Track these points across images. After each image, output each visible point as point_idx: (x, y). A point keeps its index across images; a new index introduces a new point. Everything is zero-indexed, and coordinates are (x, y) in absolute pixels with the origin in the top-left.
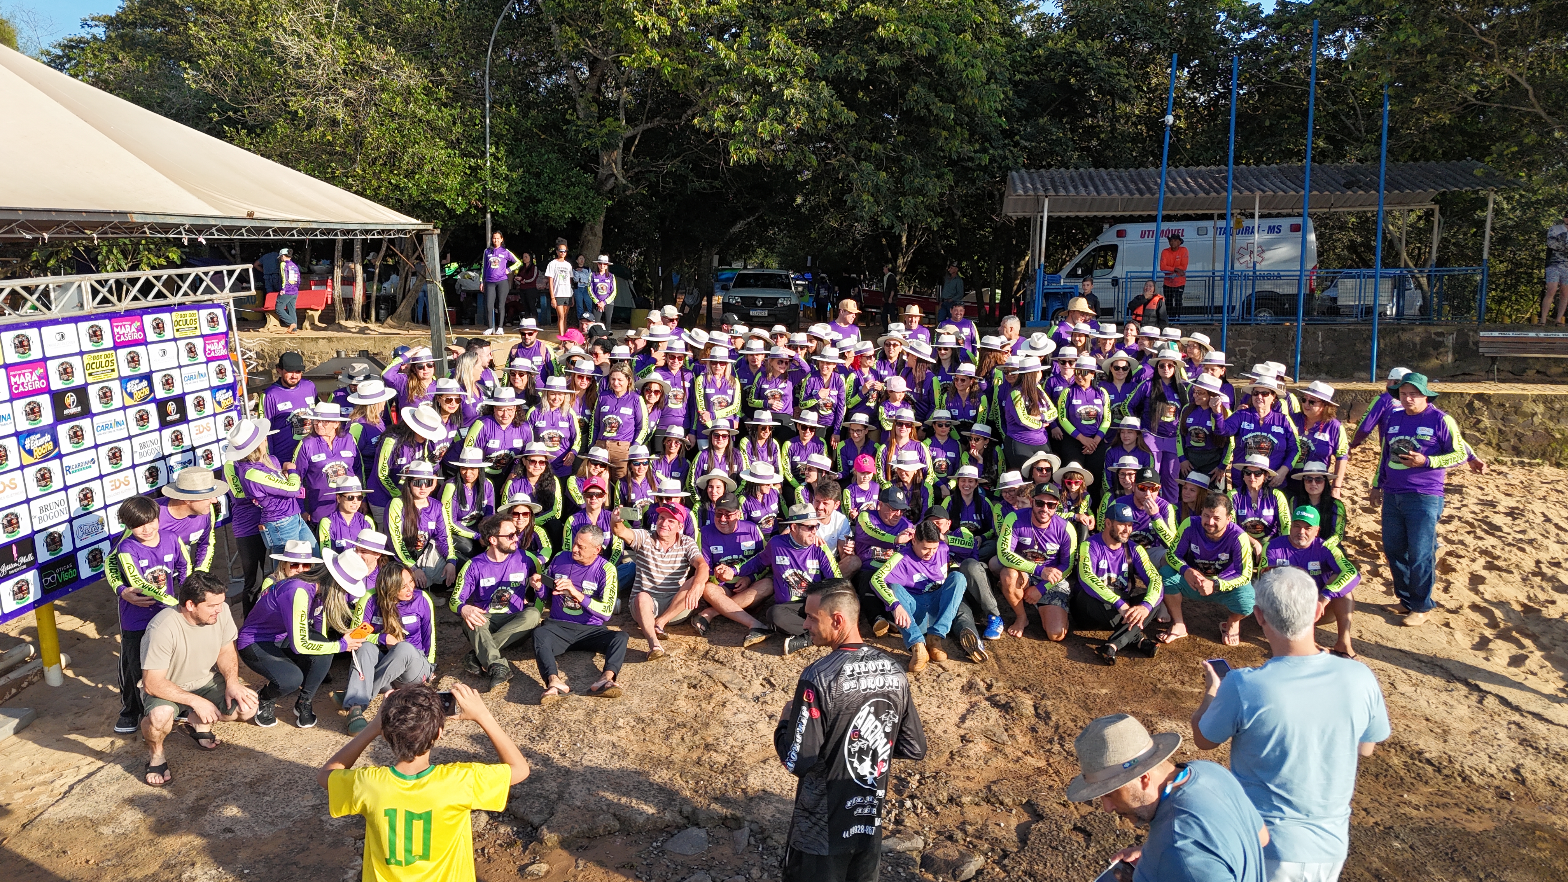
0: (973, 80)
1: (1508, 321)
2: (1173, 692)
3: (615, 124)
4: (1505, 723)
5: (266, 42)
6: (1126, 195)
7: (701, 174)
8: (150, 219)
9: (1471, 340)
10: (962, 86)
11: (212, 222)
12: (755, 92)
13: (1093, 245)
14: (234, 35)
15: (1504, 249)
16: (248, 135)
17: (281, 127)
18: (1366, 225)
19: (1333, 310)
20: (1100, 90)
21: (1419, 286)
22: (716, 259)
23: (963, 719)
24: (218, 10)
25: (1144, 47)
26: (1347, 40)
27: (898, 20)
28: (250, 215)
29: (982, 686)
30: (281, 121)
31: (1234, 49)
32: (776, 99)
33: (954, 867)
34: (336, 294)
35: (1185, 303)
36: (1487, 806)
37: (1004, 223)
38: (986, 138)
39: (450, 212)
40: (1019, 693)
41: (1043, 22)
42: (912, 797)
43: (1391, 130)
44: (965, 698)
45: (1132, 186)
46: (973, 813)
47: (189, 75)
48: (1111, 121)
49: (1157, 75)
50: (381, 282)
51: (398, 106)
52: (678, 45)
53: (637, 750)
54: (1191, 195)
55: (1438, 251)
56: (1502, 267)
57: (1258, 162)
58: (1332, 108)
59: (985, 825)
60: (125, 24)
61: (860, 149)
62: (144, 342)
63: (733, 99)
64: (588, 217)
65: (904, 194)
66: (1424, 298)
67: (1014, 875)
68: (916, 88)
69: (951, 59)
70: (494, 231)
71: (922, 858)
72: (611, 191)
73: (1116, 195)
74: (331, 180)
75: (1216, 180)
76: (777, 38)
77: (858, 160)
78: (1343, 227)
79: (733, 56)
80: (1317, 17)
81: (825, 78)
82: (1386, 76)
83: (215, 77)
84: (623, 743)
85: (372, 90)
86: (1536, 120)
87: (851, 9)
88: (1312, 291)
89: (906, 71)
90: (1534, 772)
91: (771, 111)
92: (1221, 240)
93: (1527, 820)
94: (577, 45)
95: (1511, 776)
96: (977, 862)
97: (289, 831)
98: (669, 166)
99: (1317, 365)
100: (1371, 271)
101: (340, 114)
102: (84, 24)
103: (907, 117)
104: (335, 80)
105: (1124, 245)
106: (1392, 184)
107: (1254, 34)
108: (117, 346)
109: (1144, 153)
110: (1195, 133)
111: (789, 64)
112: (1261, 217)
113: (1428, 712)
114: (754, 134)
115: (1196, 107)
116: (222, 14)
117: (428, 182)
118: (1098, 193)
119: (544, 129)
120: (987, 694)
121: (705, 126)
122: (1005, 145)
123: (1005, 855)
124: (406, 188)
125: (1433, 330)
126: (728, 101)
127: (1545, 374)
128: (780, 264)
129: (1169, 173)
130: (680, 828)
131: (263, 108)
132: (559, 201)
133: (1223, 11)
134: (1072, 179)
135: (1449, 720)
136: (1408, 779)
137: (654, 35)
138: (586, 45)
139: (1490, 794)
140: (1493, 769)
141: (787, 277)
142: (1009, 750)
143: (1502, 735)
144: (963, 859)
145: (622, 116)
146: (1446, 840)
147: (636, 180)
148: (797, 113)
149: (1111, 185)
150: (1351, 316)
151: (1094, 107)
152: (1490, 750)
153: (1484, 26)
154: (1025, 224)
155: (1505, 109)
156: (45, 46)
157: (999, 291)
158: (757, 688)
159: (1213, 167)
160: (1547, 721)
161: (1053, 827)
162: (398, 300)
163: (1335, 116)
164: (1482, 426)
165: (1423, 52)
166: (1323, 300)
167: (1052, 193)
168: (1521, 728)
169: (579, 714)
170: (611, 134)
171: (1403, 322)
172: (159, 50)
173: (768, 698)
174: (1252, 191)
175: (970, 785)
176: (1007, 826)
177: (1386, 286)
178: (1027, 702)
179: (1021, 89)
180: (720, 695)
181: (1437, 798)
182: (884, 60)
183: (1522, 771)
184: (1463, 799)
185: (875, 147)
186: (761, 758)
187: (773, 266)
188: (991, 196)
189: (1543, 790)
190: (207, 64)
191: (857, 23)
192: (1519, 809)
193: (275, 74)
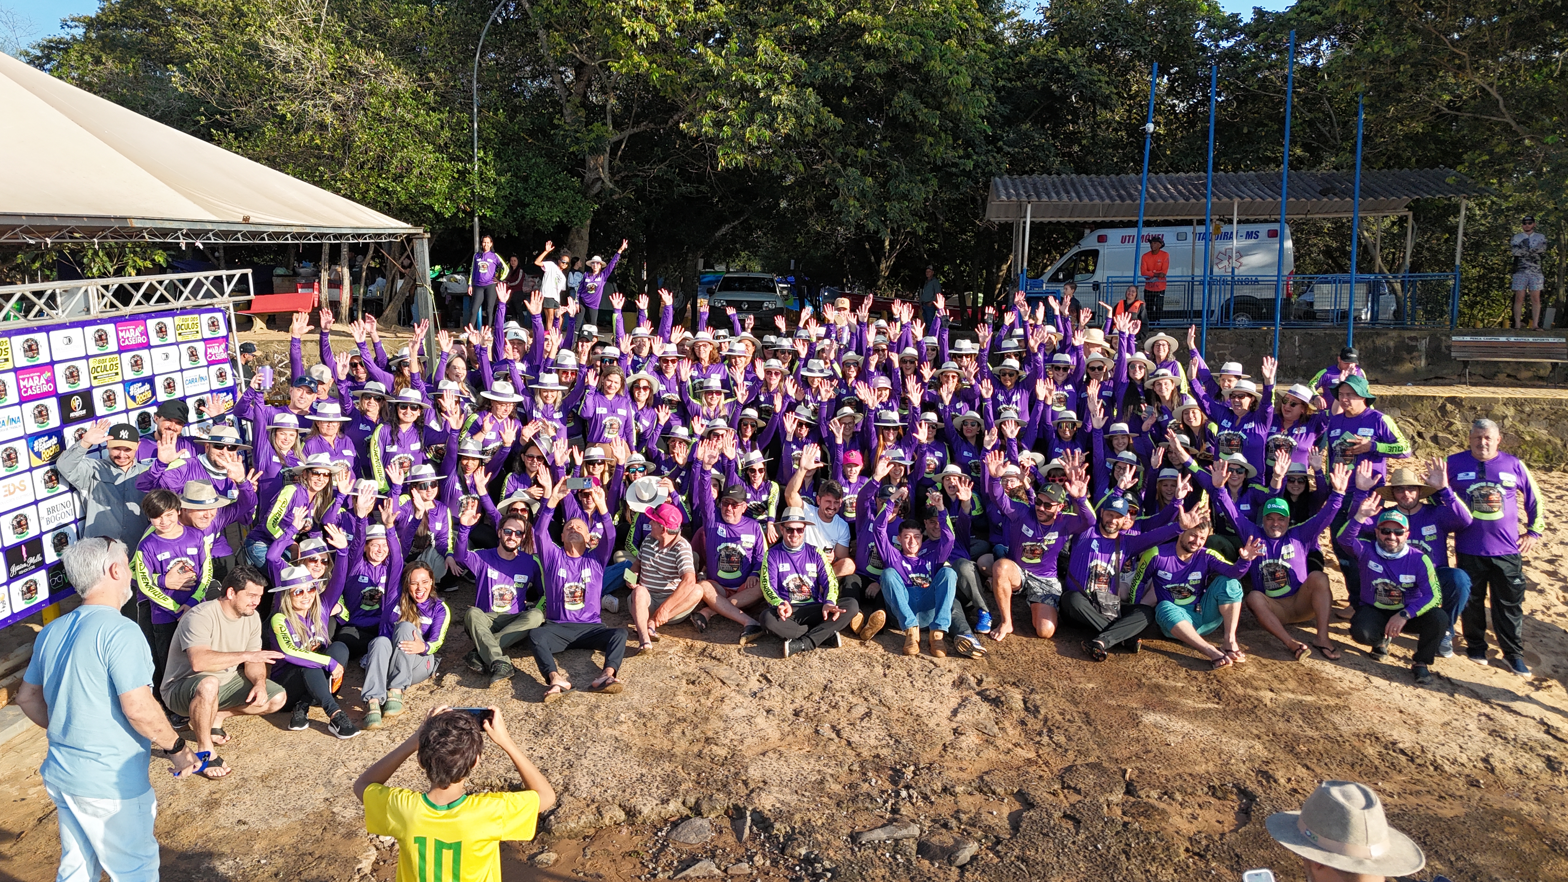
0: (958, 87)
1: (1480, 325)
2: (1158, 687)
3: (603, 129)
4: (1475, 715)
5: (252, 45)
6: (1108, 201)
7: (687, 178)
8: (149, 224)
9: (1443, 345)
10: (947, 93)
11: (209, 227)
12: (743, 98)
13: (1075, 250)
14: (219, 38)
15: (1476, 254)
16: (236, 138)
17: (270, 130)
18: (1341, 230)
19: (1310, 314)
20: (1081, 97)
21: (1393, 291)
22: (701, 262)
23: (955, 712)
24: (200, 11)
25: (1124, 54)
26: (1323, 48)
27: (885, 27)
28: (246, 220)
29: (973, 681)
30: (269, 125)
31: (1212, 57)
32: (764, 105)
33: (948, 854)
34: (323, 297)
35: (1166, 308)
36: (1458, 793)
37: (987, 228)
38: (969, 143)
39: (439, 216)
40: (1008, 687)
41: (1024, 28)
42: (907, 787)
43: (1366, 139)
44: (957, 693)
45: (1113, 193)
46: (965, 802)
47: (176, 77)
48: (1092, 127)
49: (1137, 82)
50: (366, 285)
51: (387, 110)
52: (665, 51)
53: (639, 744)
54: (1171, 201)
55: (1412, 256)
56: (1474, 272)
57: (1235, 170)
58: (1308, 116)
59: (978, 813)
60: (105, 25)
61: (846, 155)
62: (147, 346)
63: (721, 105)
64: (576, 221)
65: (888, 199)
66: (1398, 303)
67: (1007, 861)
68: (902, 94)
69: (936, 66)
70: (482, 235)
71: (919, 845)
72: (597, 195)
73: (1097, 201)
74: (320, 183)
75: (1195, 187)
76: (764, 46)
77: (845, 166)
78: (1318, 232)
79: (722, 62)
80: (1293, 27)
81: (812, 85)
82: (1361, 86)
83: (204, 80)
84: (626, 737)
85: (360, 95)
86: (1507, 128)
87: (839, 16)
88: (1289, 296)
89: (891, 77)
90: (1503, 761)
91: (759, 117)
92: (1200, 245)
93: (1496, 806)
94: (564, 51)
95: (1481, 765)
96: (971, 849)
97: (304, 824)
98: (656, 170)
99: (1293, 369)
100: (1346, 276)
101: (329, 117)
102: (64, 24)
103: (893, 122)
104: (323, 84)
105: (1104, 250)
106: (1367, 192)
107: (1232, 42)
108: (122, 350)
109: (1125, 159)
110: (1174, 140)
111: (776, 70)
112: (1239, 222)
113: (1402, 705)
114: (742, 140)
115: (1176, 114)
116: (203, 16)
117: (416, 186)
118: (1080, 199)
119: (531, 133)
120: (978, 689)
121: (693, 131)
122: (988, 151)
123: (998, 842)
124: (395, 192)
125: (1407, 334)
126: (715, 107)
127: (1515, 377)
128: (763, 266)
129: (1149, 179)
130: (685, 819)
131: (250, 112)
132: (547, 205)
133: (1203, 19)
134: (1054, 185)
135: (1422, 712)
136: (1382, 768)
137: (641, 41)
138: (573, 49)
139: (1461, 782)
140: (1463, 759)
141: (772, 280)
142: (999, 742)
143: (1473, 726)
144: (958, 845)
145: (609, 121)
146: (1419, 825)
147: (622, 184)
148: (785, 119)
149: (1092, 191)
150: (1326, 320)
151: (1075, 112)
152: (1461, 740)
153: (1456, 36)
154: (1007, 230)
155: (1477, 119)
156: (24, 47)
157: (981, 295)
158: (754, 684)
159: (1192, 174)
160: (1515, 712)
161: (1044, 815)
162: (385, 303)
163: (1311, 123)
164: (1454, 428)
165: (1396, 63)
166: (1300, 304)
167: (1034, 199)
168: (1491, 719)
169: (582, 710)
170: (599, 138)
171: (1378, 326)
172: (140, 51)
173: (765, 693)
174: (1231, 198)
175: (963, 775)
176: (1000, 814)
177: (1361, 291)
178: (1016, 697)
179: (1004, 95)
180: (718, 690)
181: (1410, 786)
182: (871, 66)
183: (1491, 760)
184: (1435, 786)
185: (861, 152)
186: (760, 750)
187: (756, 269)
188: (974, 200)
189: (1511, 778)
190: (194, 66)
191: (844, 30)
192: (1488, 795)
193: (262, 77)
